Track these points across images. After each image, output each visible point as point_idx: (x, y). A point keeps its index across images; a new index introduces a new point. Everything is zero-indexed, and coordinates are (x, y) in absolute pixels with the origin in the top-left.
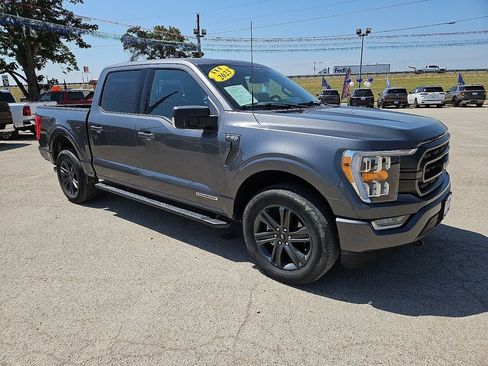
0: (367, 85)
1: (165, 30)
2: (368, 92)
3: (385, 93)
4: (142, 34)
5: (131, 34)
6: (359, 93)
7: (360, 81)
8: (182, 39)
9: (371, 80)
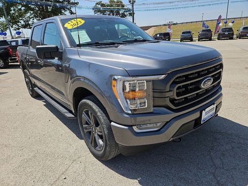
0: (230, 25)
1: (115, 2)
2: (230, 29)
3: (241, 29)
4: (103, 5)
5: (97, 5)
6: (225, 30)
7: (226, 23)
8: (123, 6)
9: (233, 22)
